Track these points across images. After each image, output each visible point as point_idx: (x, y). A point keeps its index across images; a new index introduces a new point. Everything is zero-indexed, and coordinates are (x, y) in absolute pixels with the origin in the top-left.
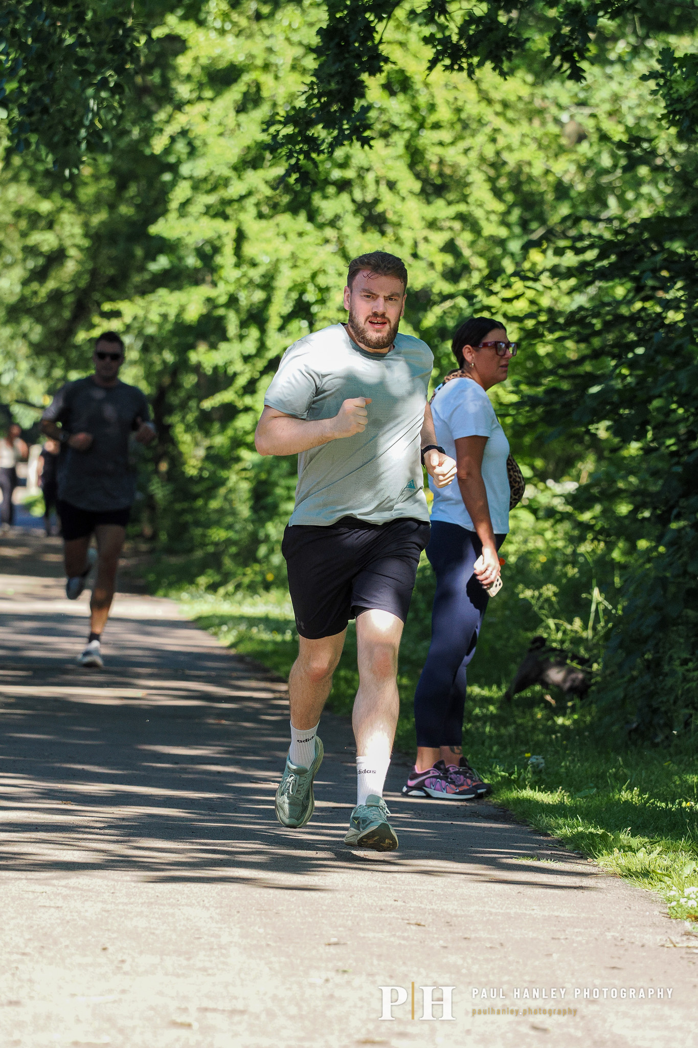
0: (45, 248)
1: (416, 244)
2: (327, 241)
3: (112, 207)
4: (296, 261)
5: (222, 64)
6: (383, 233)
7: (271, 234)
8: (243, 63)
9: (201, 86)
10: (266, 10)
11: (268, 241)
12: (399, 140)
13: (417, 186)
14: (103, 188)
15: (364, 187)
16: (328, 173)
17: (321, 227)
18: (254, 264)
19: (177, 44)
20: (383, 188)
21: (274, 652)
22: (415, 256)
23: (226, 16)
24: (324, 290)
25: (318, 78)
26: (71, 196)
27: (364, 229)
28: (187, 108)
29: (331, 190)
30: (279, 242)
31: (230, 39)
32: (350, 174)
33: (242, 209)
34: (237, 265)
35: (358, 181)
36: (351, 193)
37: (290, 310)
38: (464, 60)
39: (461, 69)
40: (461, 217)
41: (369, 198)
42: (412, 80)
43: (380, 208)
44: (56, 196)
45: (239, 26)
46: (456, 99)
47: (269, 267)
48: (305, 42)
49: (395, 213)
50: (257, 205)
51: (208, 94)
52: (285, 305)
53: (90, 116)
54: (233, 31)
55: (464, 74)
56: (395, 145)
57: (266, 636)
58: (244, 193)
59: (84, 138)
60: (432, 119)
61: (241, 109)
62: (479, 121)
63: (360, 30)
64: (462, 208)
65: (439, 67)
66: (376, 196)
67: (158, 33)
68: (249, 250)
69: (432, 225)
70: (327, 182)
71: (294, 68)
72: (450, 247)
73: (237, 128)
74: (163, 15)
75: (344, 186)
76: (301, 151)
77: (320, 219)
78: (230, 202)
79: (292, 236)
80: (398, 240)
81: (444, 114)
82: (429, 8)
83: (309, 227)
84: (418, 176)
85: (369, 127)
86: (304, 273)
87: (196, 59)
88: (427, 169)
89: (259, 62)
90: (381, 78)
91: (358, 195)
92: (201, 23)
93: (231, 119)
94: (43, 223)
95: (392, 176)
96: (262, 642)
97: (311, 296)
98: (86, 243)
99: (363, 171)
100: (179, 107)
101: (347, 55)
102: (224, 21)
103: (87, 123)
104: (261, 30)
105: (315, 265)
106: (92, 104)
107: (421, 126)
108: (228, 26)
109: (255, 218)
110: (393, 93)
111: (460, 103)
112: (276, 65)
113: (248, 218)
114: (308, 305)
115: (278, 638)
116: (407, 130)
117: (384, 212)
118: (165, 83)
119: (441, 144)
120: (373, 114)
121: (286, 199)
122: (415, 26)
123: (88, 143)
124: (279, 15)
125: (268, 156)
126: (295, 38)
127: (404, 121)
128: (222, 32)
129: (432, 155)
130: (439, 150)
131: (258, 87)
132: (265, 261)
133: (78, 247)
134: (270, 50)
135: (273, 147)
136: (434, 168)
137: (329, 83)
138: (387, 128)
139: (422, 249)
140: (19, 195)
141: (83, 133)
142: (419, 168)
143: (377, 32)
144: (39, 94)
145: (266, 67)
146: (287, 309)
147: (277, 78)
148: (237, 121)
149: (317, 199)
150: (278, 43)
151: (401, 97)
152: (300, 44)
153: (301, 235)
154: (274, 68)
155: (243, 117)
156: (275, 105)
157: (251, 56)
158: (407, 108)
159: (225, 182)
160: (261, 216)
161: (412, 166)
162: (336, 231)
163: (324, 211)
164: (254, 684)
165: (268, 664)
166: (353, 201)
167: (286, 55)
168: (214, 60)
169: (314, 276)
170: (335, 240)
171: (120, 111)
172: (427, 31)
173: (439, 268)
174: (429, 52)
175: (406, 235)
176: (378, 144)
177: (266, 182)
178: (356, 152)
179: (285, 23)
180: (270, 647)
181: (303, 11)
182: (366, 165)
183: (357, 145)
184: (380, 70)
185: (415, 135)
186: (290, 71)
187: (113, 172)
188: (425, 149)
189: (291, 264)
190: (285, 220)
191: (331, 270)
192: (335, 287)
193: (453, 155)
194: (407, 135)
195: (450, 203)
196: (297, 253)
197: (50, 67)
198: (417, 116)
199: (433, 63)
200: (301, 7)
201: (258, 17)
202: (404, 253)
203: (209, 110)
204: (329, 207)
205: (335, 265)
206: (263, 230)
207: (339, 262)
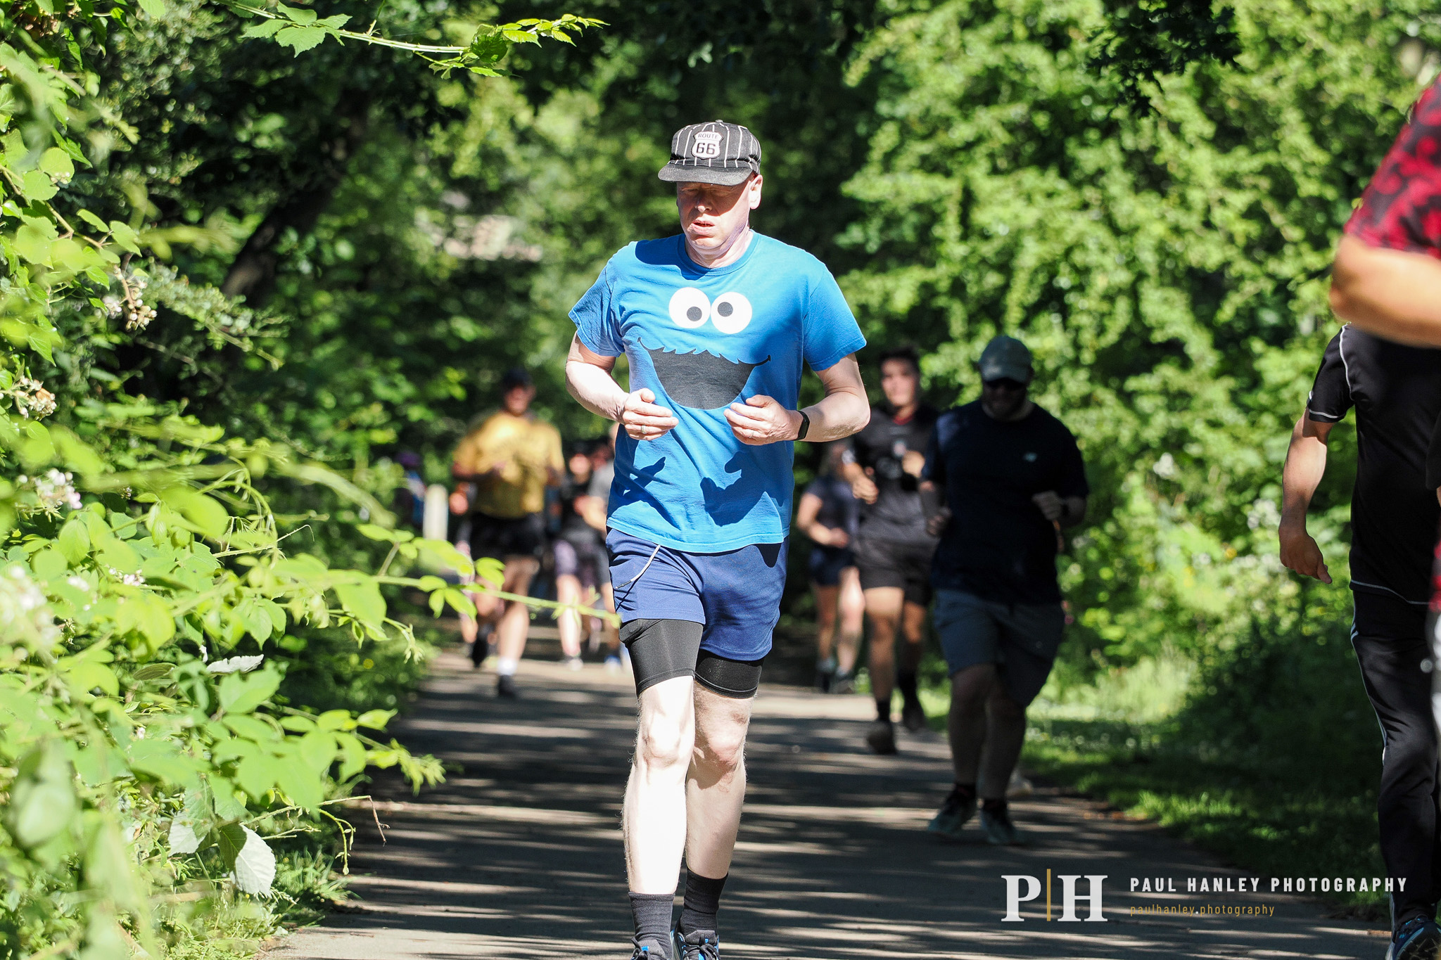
1: (1208, 210)
2: (1085, 206)
4: (1045, 231)
6: (1163, 194)
7: (1008, 195)
11: (1005, 204)
13: (1209, 129)
15: (1137, 133)
16: (1088, 111)
17: (1078, 185)
18: (986, 237)
20: (1164, 134)
22: (1208, 224)
24: (1083, 272)
27: (1137, 189)
28: (895, 23)
29: (1093, 135)
30: (1019, 205)
32: (1117, 112)
33: (971, 161)
34: (964, 238)
35: (1129, 124)
36: (1119, 138)
37: (1036, 298)
40: (1269, 170)
41: (1144, 144)
43: (1159, 159)
46: (1261, 9)
47: (1008, 240)
49: (1181, 165)
50: (991, 156)
52: (1029, 292)
56: (1182, 75)
58: (971, 139)
61: (968, 24)
62: (1295, 40)
64: (1272, 157)
66: (1154, 143)
68: (981, 217)
69: (1232, 181)
70: (1088, 124)
72: (1255, 212)
73: (961, 50)
75: (1110, 128)
77: (1078, 175)
78: (952, 152)
79: (1039, 198)
80: (1184, 203)
83: (1062, 185)
84: (1210, 115)
86: (1053, 249)
88: (1223, 106)
91: (1129, 141)
93: (953, 41)
95: (1176, 114)
97: (1064, 281)
100: (883, 20)
105: (1069, 237)
109: (989, 174)
111: (1267, 16)
113: (978, 173)
114: (1061, 293)
117: (1165, 165)
119: (1242, 71)
121: (1029, 149)
125: (1005, 89)
129: (1230, 86)
130: (1239, 80)
132: (1001, 230)
136: (1232, 105)
139: (1219, 215)
142: (1214, 104)
146: (1032, 297)
148: (963, 41)
149: (1072, 146)
153: (1050, 195)
155: (970, 36)
156: (1013, 19)
159: (947, 123)
161: (1203, 102)
162: (1100, 190)
163: (1082, 164)
166: (1123, 150)
169: (1068, 252)
170: (1098, 203)
173: (1241, 241)
175: (1196, 196)
177: (1004, 125)
188: (1219, 79)
189: (1037, 236)
190: (1030, 177)
191: (1091, 244)
192: (1098, 267)
193: (1260, 86)
195: (1255, 152)
196: (1047, 220)
202: (1192, 221)
203: (923, 25)
204: (1088, 158)
205: (1097, 238)
206: (999, 191)
207: (1103, 234)
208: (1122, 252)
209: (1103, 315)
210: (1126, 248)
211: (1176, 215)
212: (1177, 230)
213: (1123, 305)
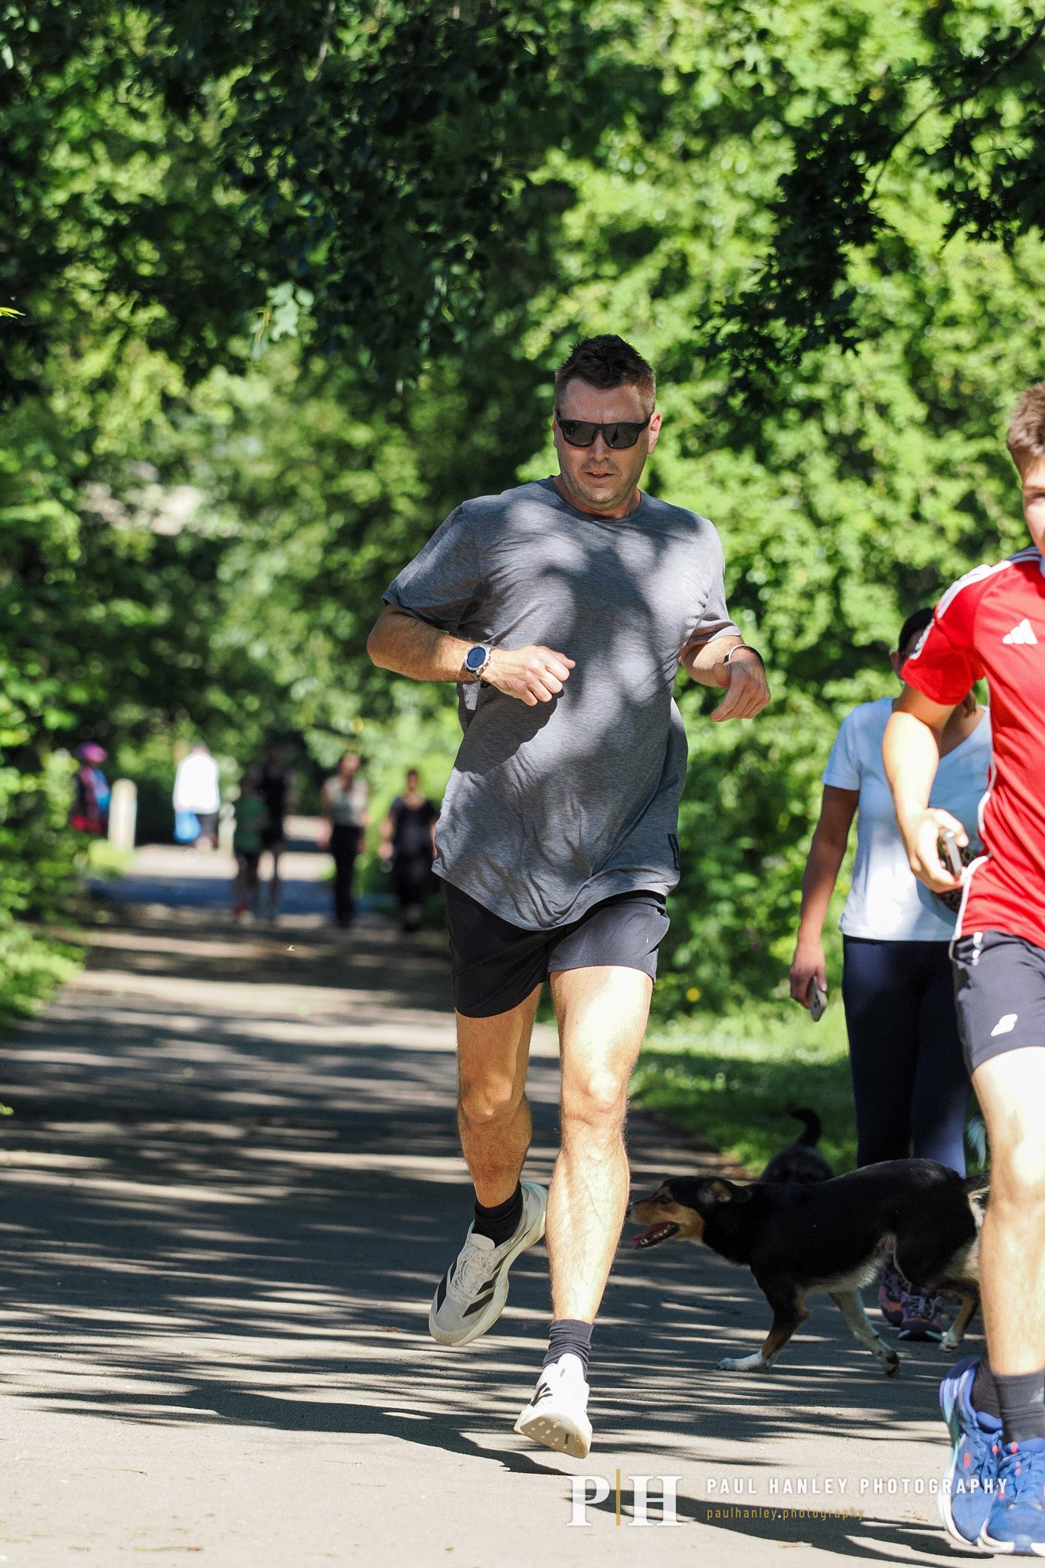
0: (361, 497)
1: (918, 499)
2: (784, 492)
3: (462, 436)
4: (738, 522)
5: (631, 226)
6: (869, 482)
7: (700, 480)
8: (662, 225)
9: (598, 258)
10: (697, 145)
11: (697, 490)
12: (895, 343)
13: (920, 411)
14: (450, 409)
15: (840, 412)
16: (787, 390)
17: (775, 471)
19: (565, 195)
20: (871, 415)
21: (699, 1107)
22: (917, 516)
23: (637, 153)
24: (780, 567)
25: (779, 248)
26: (401, 420)
27: (840, 475)
28: (578, 291)
29: (792, 416)
30: (712, 494)
31: (643, 188)
32: (820, 392)
35: (832, 402)
36: (821, 420)
38: (998, 224)
39: (993, 238)
40: (985, 458)
41: (849, 427)
42: (916, 252)
43: (865, 444)
44: (379, 418)
45: (657, 169)
46: (980, 281)
48: (756, 193)
49: (887, 451)
50: (681, 437)
51: (609, 269)
53: (436, 301)
54: (647, 176)
55: (998, 246)
56: (888, 349)
57: (686, 1082)
59: (426, 335)
60: (944, 311)
61: (658, 292)
62: (1016, 315)
63: (843, 179)
64: (988, 445)
65: (960, 235)
66: (859, 426)
67: (537, 177)
69: (944, 469)
70: (786, 404)
71: (738, 232)
72: (968, 504)
73: (651, 321)
74: (542, 151)
75: (811, 409)
76: (752, 359)
77: (774, 460)
79: (733, 484)
80: (892, 494)
81: (962, 303)
82: (946, 148)
83: (758, 471)
84: (921, 396)
85: (852, 323)
86: (748, 541)
87: (592, 217)
88: (935, 386)
89: (686, 223)
90: (870, 250)
91: (832, 424)
92: (600, 164)
93: (643, 309)
94: (357, 461)
95: (883, 395)
96: (681, 1091)
97: (759, 576)
98: (420, 490)
99: (839, 390)
100: (565, 287)
101: (822, 216)
102: (634, 161)
103: (431, 311)
104: (689, 176)
105: (766, 528)
106: (440, 284)
107: (928, 321)
108: (640, 169)
109: (678, 457)
110: (885, 272)
111: (986, 288)
112: (712, 229)
113: (666, 456)
114: (754, 589)
115: (705, 1085)
116: (908, 327)
117: (871, 451)
118: (545, 253)
119: (958, 348)
120: (857, 304)
121: (723, 429)
122: (923, 172)
123: (432, 343)
124: (717, 153)
125: (699, 365)
126: (741, 187)
127: (901, 313)
128: (631, 177)
129: (944, 364)
130: (953, 358)
131: (684, 258)
133: (410, 496)
134: (702, 205)
135: (710, 351)
136: (945, 385)
137: (795, 256)
138: (877, 324)
139: (929, 506)
140: (322, 417)
141: (425, 326)
142: (925, 384)
143: (867, 182)
144: (359, 268)
145: (697, 230)
147: (712, 246)
148: (653, 311)
149: (770, 428)
150: (716, 195)
151: (898, 277)
152: (748, 196)
153: (745, 482)
154: (706, 234)
155: (661, 307)
156: (708, 288)
157: (674, 214)
158: (905, 293)
160: (685, 454)
161: (913, 381)
162: (799, 477)
163: (780, 448)
164: (668, 1154)
165: (689, 1124)
166: (825, 432)
167: (727, 213)
168: (617, 219)
169: (765, 544)
170: (797, 491)
171: (480, 295)
172: (941, 180)
173: (953, 536)
174: (943, 212)
175: (904, 485)
176: (864, 347)
177: (695, 403)
178: (833, 361)
179: (726, 165)
180: (693, 1099)
181: (754, 148)
182: (844, 383)
183: (834, 349)
184: (871, 238)
185: (919, 334)
186: (732, 237)
187: (465, 384)
188: (932, 357)
189: (730, 527)
190: (722, 461)
191: (790, 536)
192: (796, 562)
193: (975, 365)
194: (906, 336)
195: (970, 437)
196: (741, 510)
197: (377, 229)
198: (922, 307)
199: (951, 229)
200: (751, 141)
201: (686, 155)
202: (900, 513)
203: (610, 293)
204: (788, 441)
205: (796, 529)
206: (689, 475)
207: (804, 526)
208: (822, 544)
209: (801, 614)
210: (827, 540)
211: (882, 506)
212: (883, 522)
213: (823, 602)
